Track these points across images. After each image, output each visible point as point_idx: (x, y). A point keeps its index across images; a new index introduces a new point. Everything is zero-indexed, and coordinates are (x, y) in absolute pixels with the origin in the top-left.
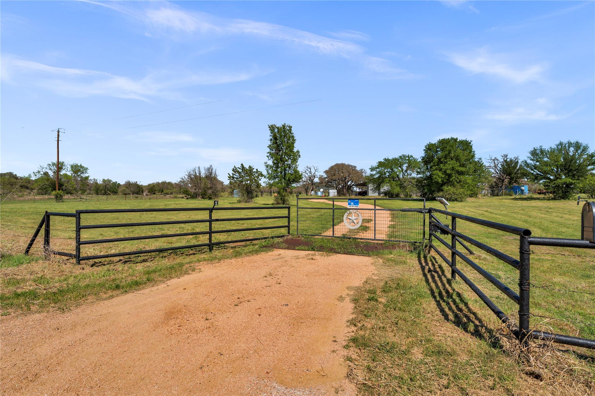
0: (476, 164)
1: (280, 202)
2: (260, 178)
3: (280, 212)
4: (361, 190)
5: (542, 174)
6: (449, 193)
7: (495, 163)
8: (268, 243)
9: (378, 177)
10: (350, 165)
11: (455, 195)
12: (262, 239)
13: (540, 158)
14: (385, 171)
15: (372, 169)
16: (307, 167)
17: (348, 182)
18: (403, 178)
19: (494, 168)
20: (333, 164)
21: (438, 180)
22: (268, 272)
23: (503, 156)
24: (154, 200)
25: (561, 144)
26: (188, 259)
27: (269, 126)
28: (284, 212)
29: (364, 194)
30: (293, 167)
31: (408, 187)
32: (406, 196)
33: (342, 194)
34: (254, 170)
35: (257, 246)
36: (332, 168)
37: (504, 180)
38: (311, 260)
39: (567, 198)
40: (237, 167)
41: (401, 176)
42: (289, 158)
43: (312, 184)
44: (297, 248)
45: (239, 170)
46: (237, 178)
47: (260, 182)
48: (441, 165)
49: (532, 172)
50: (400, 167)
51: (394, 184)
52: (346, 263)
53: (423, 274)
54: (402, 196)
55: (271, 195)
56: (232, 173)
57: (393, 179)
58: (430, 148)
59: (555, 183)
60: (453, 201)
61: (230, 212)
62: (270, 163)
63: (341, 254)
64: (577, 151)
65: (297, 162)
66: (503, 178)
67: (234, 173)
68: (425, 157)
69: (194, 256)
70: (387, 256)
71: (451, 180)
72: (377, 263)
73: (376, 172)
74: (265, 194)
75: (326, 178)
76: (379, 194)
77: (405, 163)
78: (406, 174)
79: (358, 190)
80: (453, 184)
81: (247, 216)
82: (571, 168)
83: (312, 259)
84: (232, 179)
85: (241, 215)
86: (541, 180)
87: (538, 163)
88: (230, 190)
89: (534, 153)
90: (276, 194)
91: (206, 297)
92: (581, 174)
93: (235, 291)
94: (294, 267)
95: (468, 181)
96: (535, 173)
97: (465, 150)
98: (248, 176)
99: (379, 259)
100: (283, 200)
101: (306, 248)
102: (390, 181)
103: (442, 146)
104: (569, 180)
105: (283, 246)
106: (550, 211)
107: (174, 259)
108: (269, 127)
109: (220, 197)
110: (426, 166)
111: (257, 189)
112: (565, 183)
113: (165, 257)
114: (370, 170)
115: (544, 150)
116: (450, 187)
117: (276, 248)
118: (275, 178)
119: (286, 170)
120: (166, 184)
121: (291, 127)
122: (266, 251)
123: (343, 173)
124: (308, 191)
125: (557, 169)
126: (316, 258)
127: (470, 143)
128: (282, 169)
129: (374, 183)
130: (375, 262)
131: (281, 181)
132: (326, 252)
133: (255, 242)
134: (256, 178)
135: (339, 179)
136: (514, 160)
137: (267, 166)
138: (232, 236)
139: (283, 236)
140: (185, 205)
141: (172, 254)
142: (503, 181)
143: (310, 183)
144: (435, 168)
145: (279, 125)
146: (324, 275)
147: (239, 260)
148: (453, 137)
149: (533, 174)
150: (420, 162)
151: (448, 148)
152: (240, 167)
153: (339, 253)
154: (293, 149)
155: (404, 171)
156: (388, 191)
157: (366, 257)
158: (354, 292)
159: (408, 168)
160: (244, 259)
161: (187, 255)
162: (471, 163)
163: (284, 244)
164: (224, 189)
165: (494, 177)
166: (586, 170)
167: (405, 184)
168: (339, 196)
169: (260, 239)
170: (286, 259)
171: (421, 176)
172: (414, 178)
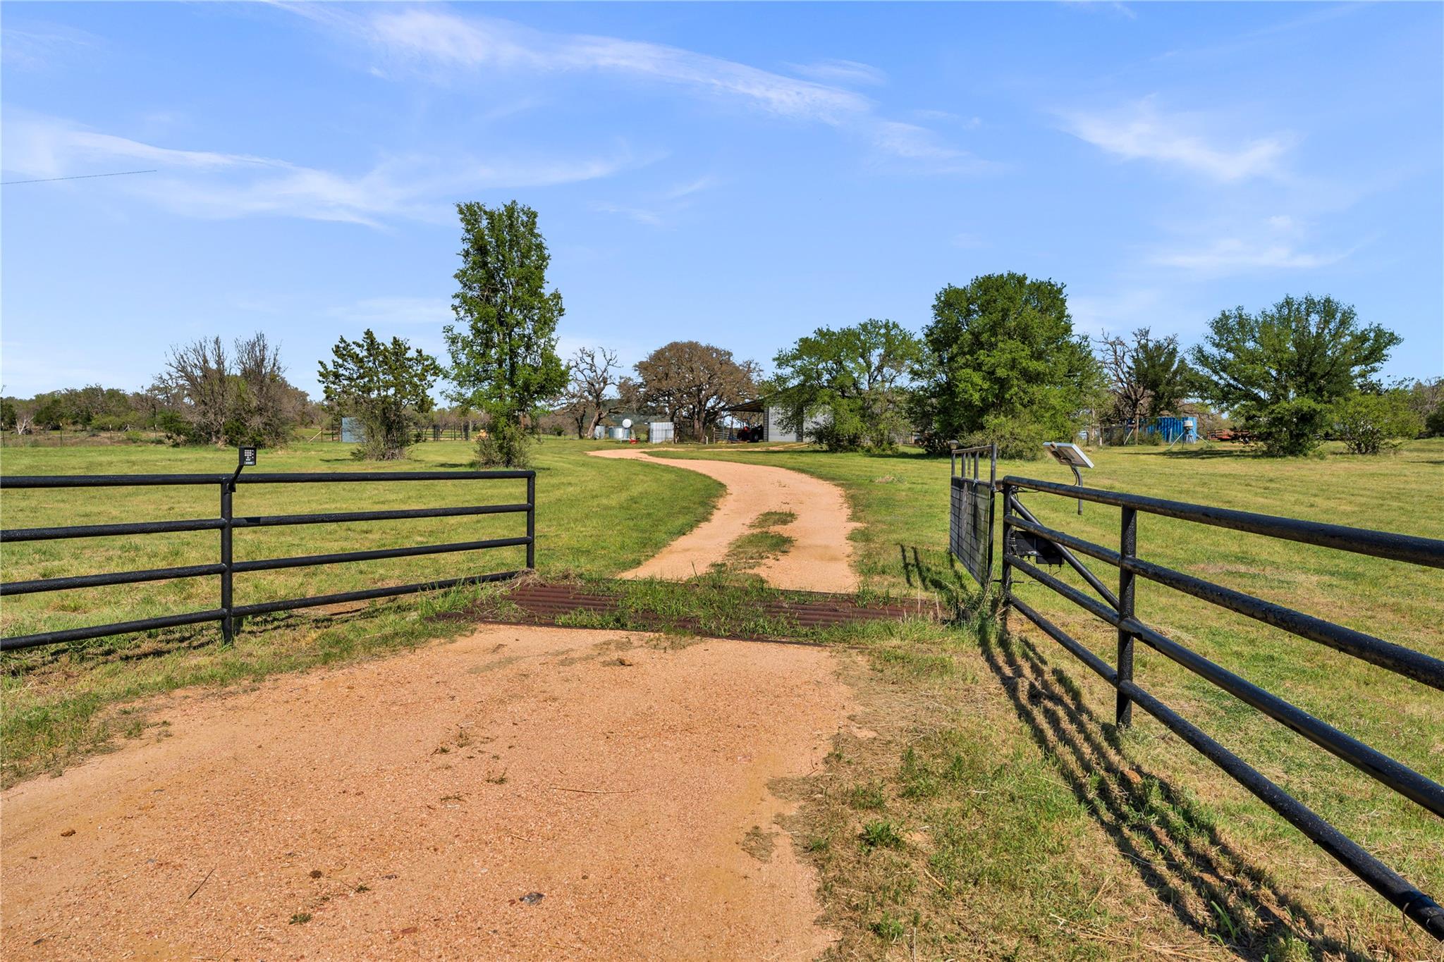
0: (1073, 353)
1: (497, 456)
2: (430, 378)
3: (495, 491)
4: (745, 425)
5: (1240, 386)
6: (1002, 437)
7: (1115, 352)
8: (454, 604)
9: (799, 384)
10: (712, 348)
11: (1017, 442)
12: (434, 588)
13: (1236, 340)
14: (820, 366)
15: (782, 361)
16: (583, 351)
17: (708, 400)
18: (871, 389)
19: (1113, 366)
20: (663, 343)
21: (971, 396)
22: (453, 727)
23: (1137, 332)
24: (49, 449)
25: (1288, 303)
26: (128, 677)
27: (459, 206)
28: (512, 490)
29: (756, 437)
30: (539, 347)
31: (884, 417)
32: (879, 443)
33: (687, 435)
34: (410, 354)
35: (414, 616)
36: (659, 356)
37: (1137, 400)
38: (618, 669)
39: (1301, 452)
40: (349, 341)
41: (865, 386)
42: (525, 317)
43: (598, 405)
44: (563, 619)
45: (357, 350)
46: (350, 379)
47: (428, 392)
48: (982, 351)
49: (1215, 378)
50: (863, 356)
51: (846, 407)
52: (744, 674)
53: (1016, 706)
54: (867, 443)
55: (467, 437)
56: (334, 362)
57: (843, 392)
58: (949, 302)
59: (1273, 410)
60: (1012, 457)
61: (324, 491)
62: (464, 329)
63: (718, 637)
64: (1327, 322)
65: (553, 330)
66: (1136, 395)
67: (340, 361)
68: (936, 327)
69: (158, 660)
70: (878, 644)
71: (1007, 396)
72: (851, 673)
73: (792, 369)
74: (446, 432)
75: (640, 386)
76: (800, 435)
77: (876, 346)
78: (879, 378)
79: (737, 425)
80: (1012, 410)
81: (383, 503)
82: (1313, 369)
83: (622, 663)
84: (331, 378)
85: (361, 499)
86: (1237, 403)
87: (1230, 356)
88: (328, 420)
89: (1221, 326)
90: (483, 434)
91: (162, 876)
92: (1338, 387)
93: (303, 836)
94: (555, 699)
95: (1053, 401)
96: (1222, 382)
97: (1047, 309)
98: (391, 370)
99: (854, 652)
100: (505, 450)
101: (596, 618)
102: (832, 397)
103: (984, 298)
104: (1308, 403)
105: (512, 613)
106: (1273, 489)
107: (68, 676)
108: (461, 212)
109: (293, 440)
110: (937, 354)
111: (420, 416)
112: (1298, 412)
113: (29, 669)
114: (776, 363)
115: (1247, 320)
116: (1002, 419)
117: (485, 622)
118: (481, 381)
119: (516, 355)
120: (103, 395)
121: (535, 215)
122: (449, 635)
123: (692, 371)
124: (585, 425)
125: (1279, 372)
126: (636, 660)
127: (1060, 291)
128: (502, 350)
129: (785, 404)
130: (845, 668)
131: (499, 388)
132: (667, 633)
133: (406, 599)
134: (415, 379)
135: (679, 390)
136: (1166, 344)
137: (454, 341)
138: (324, 577)
139: (510, 575)
140: (164, 467)
141: (64, 658)
142: (1135, 404)
143: (592, 402)
144: (964, 361)
145: (495, 205)
146: (672, 729)
147: (338, 675)
148: (1014, 271)
149: (1217, 384)
150: (920, 341)
151: (1000, 304)
152: (361, 342)
153: (712, 635)
154: (541, 287)
155: (873, 368)
156: (826, 428)
157: (809, 649)
158: (802, 803)
159: (885, 359)
160: (357, 672)
161: (127, 658)
162: (1059, 349)
163: (514, 606)
164: (307, 415)
165: (1114, 391)
166: (1348, 376)
167: (876, 409)
168: (681, 441)
169: (424, 590)
170: (523, 666)
171: (924, 383)
172: (901, 391)
